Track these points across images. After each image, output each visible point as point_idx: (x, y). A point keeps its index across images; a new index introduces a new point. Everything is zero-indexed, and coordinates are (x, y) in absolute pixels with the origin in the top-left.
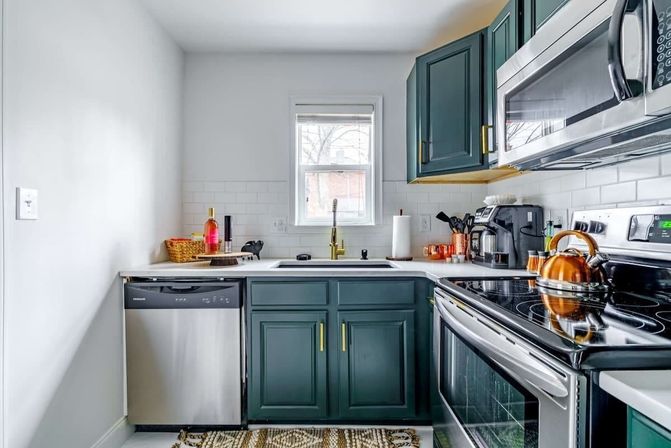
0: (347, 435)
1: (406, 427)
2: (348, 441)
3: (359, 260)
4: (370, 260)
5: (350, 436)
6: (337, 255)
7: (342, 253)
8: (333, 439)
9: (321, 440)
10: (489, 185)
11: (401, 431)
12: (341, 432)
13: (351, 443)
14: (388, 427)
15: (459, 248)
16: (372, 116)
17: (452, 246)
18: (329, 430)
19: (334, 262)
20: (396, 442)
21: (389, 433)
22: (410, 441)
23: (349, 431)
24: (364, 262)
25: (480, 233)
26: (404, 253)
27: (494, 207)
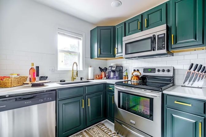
0: (87, 131)
1: (100, 123)
2: (89, 132)
3: (80, 81)
4: (83, 80)
5: (88, 131)
6: (73, 79)
7: (75, 79)
8: (85, 134)
9: (82, 136)
10: (107, 61)
11: (99, 124)
12: (85, 131)
13: (90, 132)
14: (96, 125)
15: (103, 76)
16: (82, 38)
17: (102, 75)
18: (82, 132)
19: (73, 82)
20: (100, 127)
21: (96, 126)
22: (102, 125)
23: (87, 130)
24: (81, 81)
25: (110, 72)
26: (92, 78)
27: (116, 66)
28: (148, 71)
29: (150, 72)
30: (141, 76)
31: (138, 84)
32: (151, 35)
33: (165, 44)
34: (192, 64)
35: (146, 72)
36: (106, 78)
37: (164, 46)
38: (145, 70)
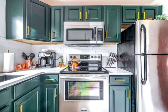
25: (41, 59)
27: (50, 52)
28: (84, 57)
29: (86, 58)
30: (80, 62)
31: (78, 70)
32: (93, 27)
33: (102, 37)
34: (111, 53)
35: (82, 59)
36: (34, 67)
37: (102, 38)
38: (82, 57)
